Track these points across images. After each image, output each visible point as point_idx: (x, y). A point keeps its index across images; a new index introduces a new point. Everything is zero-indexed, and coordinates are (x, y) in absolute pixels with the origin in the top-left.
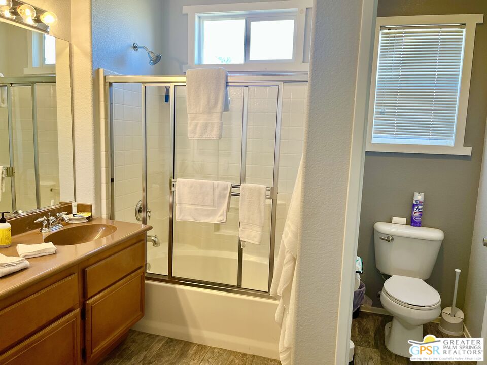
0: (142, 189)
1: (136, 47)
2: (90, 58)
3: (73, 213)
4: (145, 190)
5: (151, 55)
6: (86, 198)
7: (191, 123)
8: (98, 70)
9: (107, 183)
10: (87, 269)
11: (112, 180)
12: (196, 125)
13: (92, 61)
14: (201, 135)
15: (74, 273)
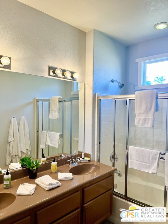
0: (113, 147)
1: (113, 81)
2: (92, 89)
3: (83, 158)
4: (114, 147)
5: (120, 84)
6: (88, 151)
7: (137, 118)
8: (95, 94)
9: (97, 144)
10: (85, 189)
11: (100, 143)
12: (140, 119)
13: (93, 91)
14: (142, 125)
15: (79, 191)
